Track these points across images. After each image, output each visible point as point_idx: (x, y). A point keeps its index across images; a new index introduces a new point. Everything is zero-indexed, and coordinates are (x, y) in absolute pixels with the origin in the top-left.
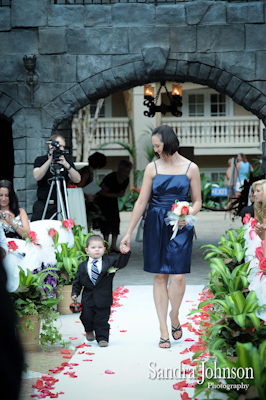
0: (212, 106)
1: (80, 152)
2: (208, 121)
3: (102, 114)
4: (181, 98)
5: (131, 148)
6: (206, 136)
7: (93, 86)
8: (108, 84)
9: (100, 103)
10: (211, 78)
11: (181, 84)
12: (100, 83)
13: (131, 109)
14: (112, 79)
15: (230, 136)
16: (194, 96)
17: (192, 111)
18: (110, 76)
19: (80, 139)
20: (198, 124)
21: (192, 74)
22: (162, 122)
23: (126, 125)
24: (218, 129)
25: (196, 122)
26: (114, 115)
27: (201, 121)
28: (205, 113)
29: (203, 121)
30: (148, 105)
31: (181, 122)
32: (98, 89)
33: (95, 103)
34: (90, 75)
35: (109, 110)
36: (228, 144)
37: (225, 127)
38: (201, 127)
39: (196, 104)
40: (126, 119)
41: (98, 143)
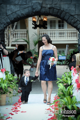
0: (59, 25)
1: (8, 42)
2: (57, 31)
3: (16, 28)
4: (47, 22)
5: (28, 41)
6: (56, 36)
7: (13, 17)
8: (18, 16)
9: (15, 24)
10: (58, 14)
11: (47, 16)
12: (15, 16)
13: (28, 26)
14: (20, 14)
15: (66, 36)
16: (52, 21)
17: (51, 27)
18: (19, 13)
19: (8, 38)
20: (54, 32)
21: (51, 13)
22: (39, 31)
23: (26, 32)
24: (61, 34)
25: (53, 31)
26: (21, 28)
27: (54, 31)
28: (56, 28)
29: (55, 31)
30: (34, 24)
31: (47, 31)
32: (14, 18)
33: (14, 24)
34: (11, 13)
35: (19, 26)
36: (65, 39)
37: (64, 33)
38: (54, 33)
39: (53, 24)
40: (26, 30)
41: (15, 39)
